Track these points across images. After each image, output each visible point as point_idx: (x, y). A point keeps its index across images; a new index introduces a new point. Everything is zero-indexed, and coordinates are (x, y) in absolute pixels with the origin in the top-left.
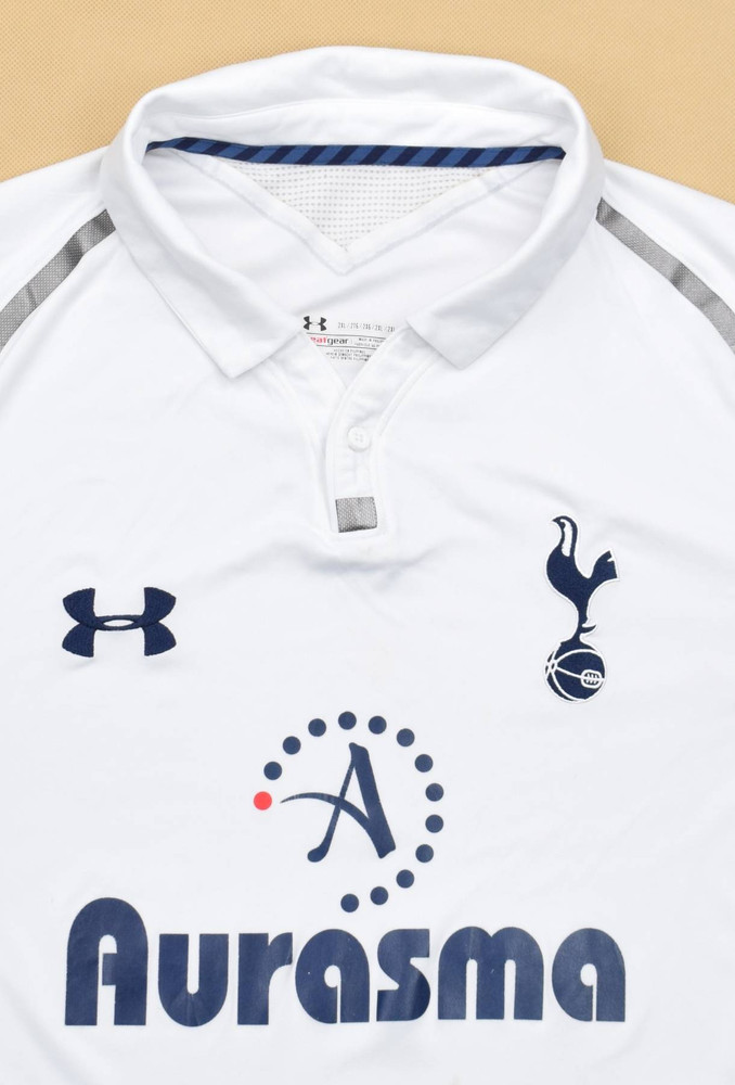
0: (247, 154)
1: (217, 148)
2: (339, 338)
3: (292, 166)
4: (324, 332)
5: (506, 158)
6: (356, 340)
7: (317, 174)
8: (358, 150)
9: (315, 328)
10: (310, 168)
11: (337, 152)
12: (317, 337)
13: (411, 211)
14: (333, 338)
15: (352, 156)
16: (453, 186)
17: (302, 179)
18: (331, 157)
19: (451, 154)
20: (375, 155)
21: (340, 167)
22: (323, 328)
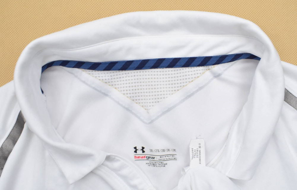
0: (94, 66)
1: (79, 65)
2: (151, 156)
3: (118, 71)
4: (144, 153)
5: (222, 61)
6: (159, 157)
7: (130, 75)
8: (149, 62)
9: (140, 152)
10: (127, 72)
11: (139, 63)
12: (141, 156)
13: (178, 90)
14: (149, 156)
15: (147, 65)
16: (198, 77)
17: (123, 77)
18: (136, 66)
19: (196, 60)
20: (158, 63)
21: (141, 71)
22: (143, 152)
